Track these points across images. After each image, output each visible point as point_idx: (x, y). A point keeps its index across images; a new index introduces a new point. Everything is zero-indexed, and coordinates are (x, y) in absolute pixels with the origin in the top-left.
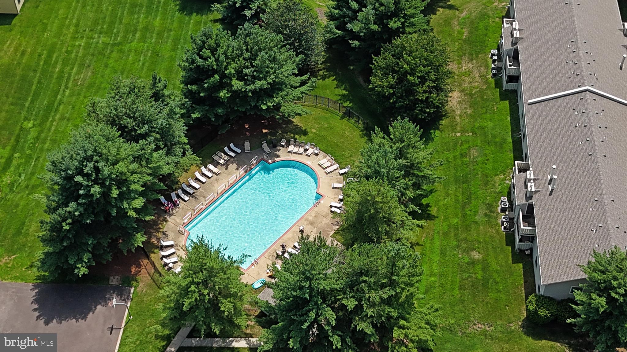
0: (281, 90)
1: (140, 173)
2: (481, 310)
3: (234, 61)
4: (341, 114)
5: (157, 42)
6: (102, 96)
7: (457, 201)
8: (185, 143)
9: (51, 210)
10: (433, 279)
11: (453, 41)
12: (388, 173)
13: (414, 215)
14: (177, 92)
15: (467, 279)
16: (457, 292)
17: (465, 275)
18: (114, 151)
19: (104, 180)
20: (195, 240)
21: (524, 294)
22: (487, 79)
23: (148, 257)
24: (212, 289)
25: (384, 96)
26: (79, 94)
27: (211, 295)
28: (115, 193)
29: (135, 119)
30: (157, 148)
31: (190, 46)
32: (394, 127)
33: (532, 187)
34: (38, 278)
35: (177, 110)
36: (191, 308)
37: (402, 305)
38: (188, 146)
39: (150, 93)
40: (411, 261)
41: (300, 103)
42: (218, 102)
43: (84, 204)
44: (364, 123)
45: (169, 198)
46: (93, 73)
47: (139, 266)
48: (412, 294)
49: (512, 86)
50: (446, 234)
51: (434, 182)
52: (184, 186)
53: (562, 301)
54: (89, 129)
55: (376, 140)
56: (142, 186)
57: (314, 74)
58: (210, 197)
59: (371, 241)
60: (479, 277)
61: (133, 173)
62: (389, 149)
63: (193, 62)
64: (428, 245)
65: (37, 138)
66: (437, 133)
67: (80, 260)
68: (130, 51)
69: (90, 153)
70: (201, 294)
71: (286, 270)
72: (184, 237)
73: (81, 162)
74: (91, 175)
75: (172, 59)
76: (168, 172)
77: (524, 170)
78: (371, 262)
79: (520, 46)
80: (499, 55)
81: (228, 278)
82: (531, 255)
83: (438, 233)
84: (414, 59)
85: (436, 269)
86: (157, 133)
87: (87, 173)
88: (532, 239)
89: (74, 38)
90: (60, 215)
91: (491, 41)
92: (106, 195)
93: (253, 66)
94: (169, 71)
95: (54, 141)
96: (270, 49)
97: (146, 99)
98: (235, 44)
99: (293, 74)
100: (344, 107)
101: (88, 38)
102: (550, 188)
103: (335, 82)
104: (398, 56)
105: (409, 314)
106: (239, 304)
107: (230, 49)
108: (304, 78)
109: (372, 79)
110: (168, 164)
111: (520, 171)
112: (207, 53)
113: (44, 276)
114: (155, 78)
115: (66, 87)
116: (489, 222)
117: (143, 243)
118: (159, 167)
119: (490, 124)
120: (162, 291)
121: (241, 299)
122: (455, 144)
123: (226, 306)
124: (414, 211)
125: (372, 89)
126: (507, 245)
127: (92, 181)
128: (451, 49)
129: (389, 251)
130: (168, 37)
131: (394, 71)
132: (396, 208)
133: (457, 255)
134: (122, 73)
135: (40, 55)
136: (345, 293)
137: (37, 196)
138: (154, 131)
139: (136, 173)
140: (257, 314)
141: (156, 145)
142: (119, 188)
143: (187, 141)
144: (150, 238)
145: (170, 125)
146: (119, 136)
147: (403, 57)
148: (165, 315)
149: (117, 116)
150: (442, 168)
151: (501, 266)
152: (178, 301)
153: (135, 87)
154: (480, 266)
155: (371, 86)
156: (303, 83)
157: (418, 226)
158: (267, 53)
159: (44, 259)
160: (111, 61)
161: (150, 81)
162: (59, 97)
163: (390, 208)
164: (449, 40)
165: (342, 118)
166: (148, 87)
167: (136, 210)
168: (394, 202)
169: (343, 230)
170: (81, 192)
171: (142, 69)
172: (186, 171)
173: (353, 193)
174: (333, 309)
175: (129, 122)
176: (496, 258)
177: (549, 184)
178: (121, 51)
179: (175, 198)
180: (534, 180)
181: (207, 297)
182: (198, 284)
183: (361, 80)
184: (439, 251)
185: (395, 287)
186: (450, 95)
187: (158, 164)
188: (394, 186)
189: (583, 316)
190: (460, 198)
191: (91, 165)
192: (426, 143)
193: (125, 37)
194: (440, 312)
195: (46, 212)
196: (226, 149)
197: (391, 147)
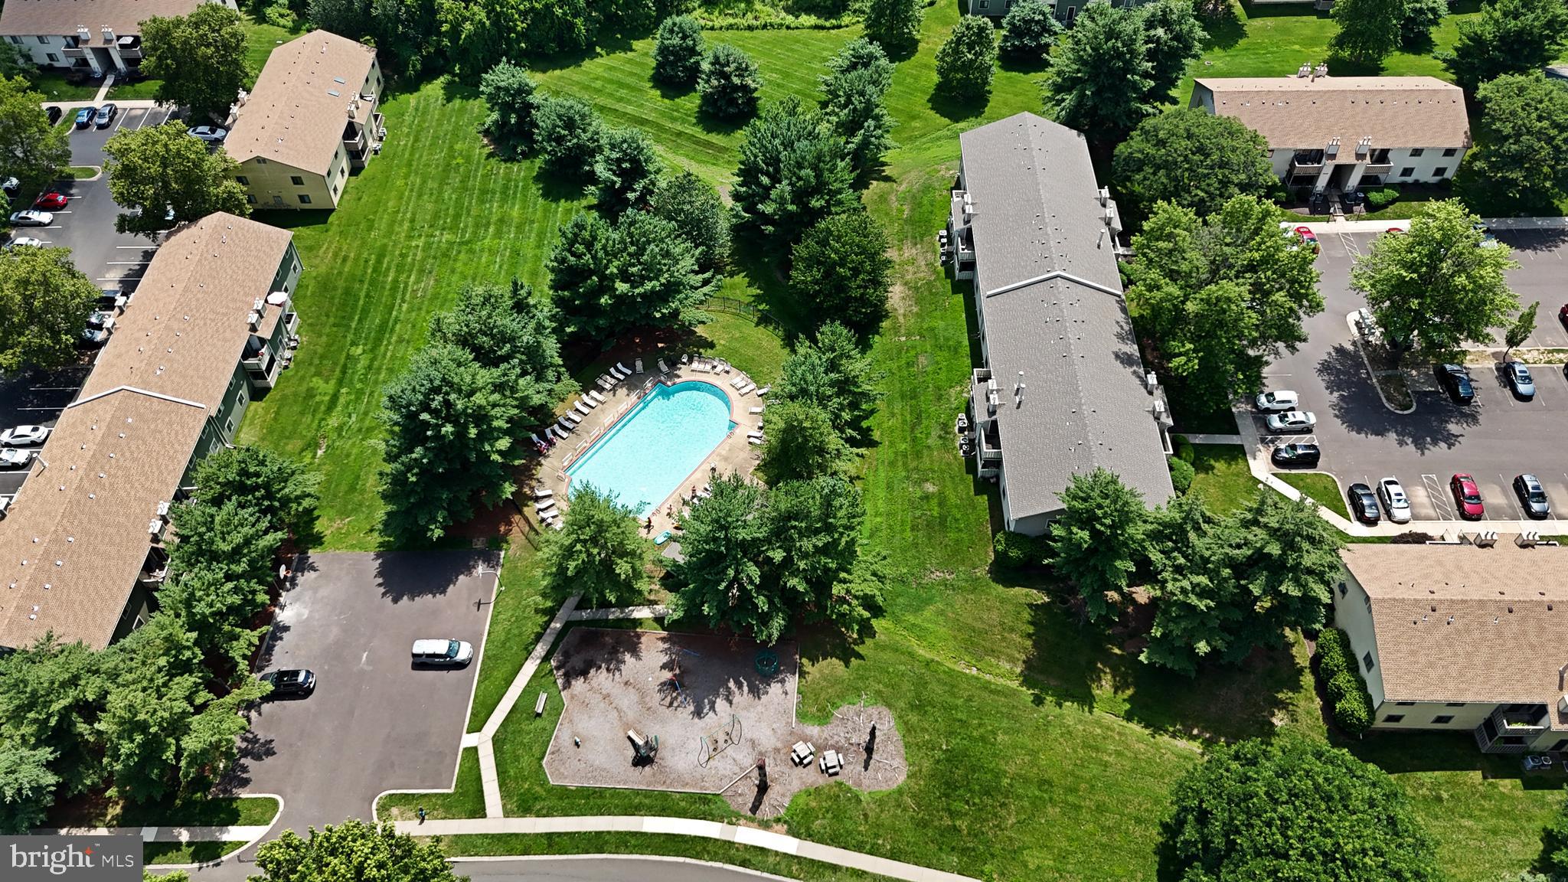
0: (680, 292)
1: (504, 405)
2: (939, 555)
3: (616, 257)
4: (756, 319)
5: (516, 238)
6: (450, 310)
7: (904, 422)
8: (559, 365)
9: (390, 458)
10: (878, 519)
11: (892, 222)
12: (817, 391)
13: (852, 442)
14: (546, 301)
15: (920, 517)
16: (908, 534)
17: (918, 513)
18: (468, 379)
19: (458, 416)
20: (579, 487)
21: (990, 532)
22: (936, 267)
23: (521, 512)
24: (604, 547)
25: (808, 294)
26: (420, 309)
27: (603, 555)
28: (473, 432)
29: (493, 337)
30: (524, 373)
31: (559, 241)
32: (822, 334)
33: (995, 399)
34: (381, 545)
35: (547, 323)
36: (577, 573)
37: (841, 554)
38: (563, 369)
39: (510, 303)
40: (850, 499)
41: (704, 307)
42: (599, 311)
43: (434, 448)
44: (785, 330)
45: (543, 436)
46: (436, 280)
47: (509, 523)
48: (853, 539)
49: (965, 275)
50: (892, 464)
51: (875, 399)
52: (561, 419)
53: (1037, 537)
54: (434, 353)
55: (801, 350)
56: (507, 422)
57: (719, 270)
58: (596, 432)
59: (799, 476)
60: (935, 514)
61: (494, 405)
62: (817, 361)
63: (564, 260)
64: (871, 478)
65: (370, 367)
66: (877, 338)
67: (434, 521)
68: (482, 250)
69: (437, 383)
70: (589, 554)
71: (696, 518)
72: (564, 484)
73: (426, 395)
74: (440, 411)
75: (538, 259)
76: (539, 402)
77: (984, 379)
78: (800, 502)
79: (973, 224)
80: (949, 237)
81: (623, 532)
82: (997, 484)
83: (883, 462)
84: (843, 246)
85: (882, 507)
86: (523, 353)
87: (436, 409)
88: (996, 463)
89: (410, 237)
90: (403, 464)
91: (938, 220)
92: (461, 433)
93: (640, 263)
94: (534, 274)
95: (391, 371)
96: (662, 241)
97: (505, 311)
98: (616, 236)
99: (693, 271)
100: (759, 310)
101: (427, 236)
102: (1017, 399)
103: (747, 280)
104: (823, 243)
105: (851, 564)
106: (638, 564)
107: (611, 242)
108: (707, 275)
109: (793, 273)
110: (538, 392)
111: (980, 380)
112: (581, 248)
113: (389, 542)
114: (515, 284)
115: (403, 301)
116: (944, 446)
117: (512, 494)
118: (527, 397)
119: (941, 324)
120: (540, 554)
121: (640, 557)
122: (900, 352)
123: (622, 568)
124: (852, 437)
125: (794, 286)
126: (967, 473)
127: (442, 418)
128: (889, 232)
129: (823, 488)
130: (530, 231)
131: (819, 263)
132: (829, 434)
133: (907, 488)
134: (474, 280)
135: (366, 261)
136: (770, 543)
137: (372, 442)
138: (519, 352)
139: (498, 405)
140: (662, 575)
141: (522, 369)
142: (477, 426)
143: (561, 363)
144: (521, 487)
145: (538, 342)
146: (474, 360)
147: (829, 244)
148: (545, 583)
149: (469, 333)
150: (884, 381)
151: (961, 499)
152: (560, 564)
153: (490, 296)
154: (936, 500)
155: (791, 282)
156: (706, 283)
157: (858, 455)
158: (657, 246)
159: (386, 521)
160: (459, 264)
161: (509, 287)
162: (394, 313)
163: (821, 434)
164: (886, 220)
165: (758, 324)
166: (507, 295)
167: (500, 452)
168: (827, 427)
169: (765, 465)
170: (429, 433)
171: (500, 272)
172: (562, 400)
173: (775, 418)
174: (756, 564)
175: (484, 340)
176: (955, 489)
177: (1016, 394)
178: (471, 251)
179: (550, 436)
180: (998, 391)
181: (597, 558)
182: (585, 542)
183: (779, 276)
184: (884, 486)
185: (832, 532)
186: (890, 289)
187: (526, 393)
188: (825, 407)
189: (1063, 555)
190: (908, 418)
191: (440, 398)
192: (863, 352)
193: (475, 233)
194: (889, 560)
195: (385, 460)
196: (612, 370)
197: (820, 359)
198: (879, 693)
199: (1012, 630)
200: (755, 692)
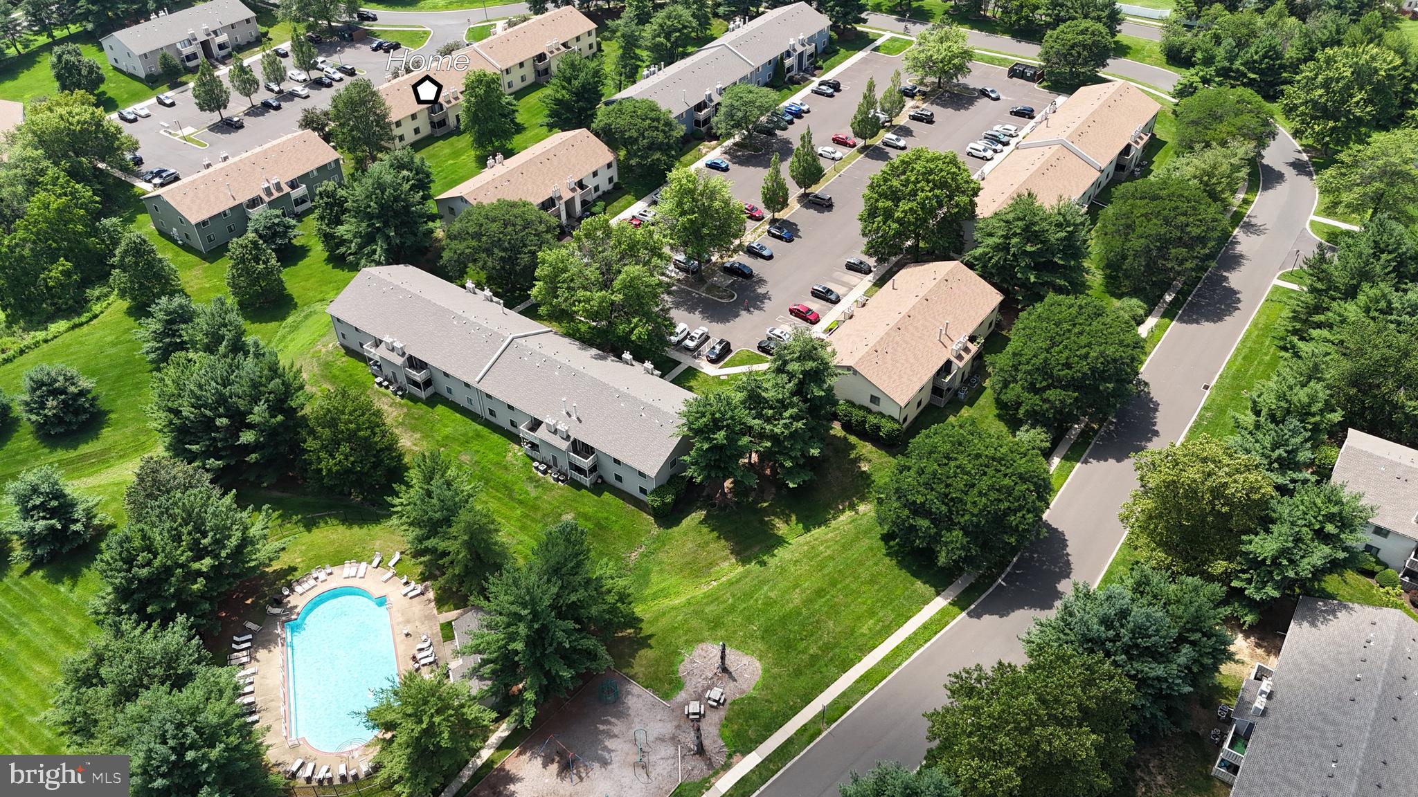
33: (562, 427)
60: (591, 526)
82: (603, 481)
88: (594, 468)
102: (574, 418)
151: (594, 506)
154: (580, 520)
176: (584, 504)
177: (570, 416)
180: (557, 422)
198: (687, 642)
199: (707, 543)
200: (622, 715)
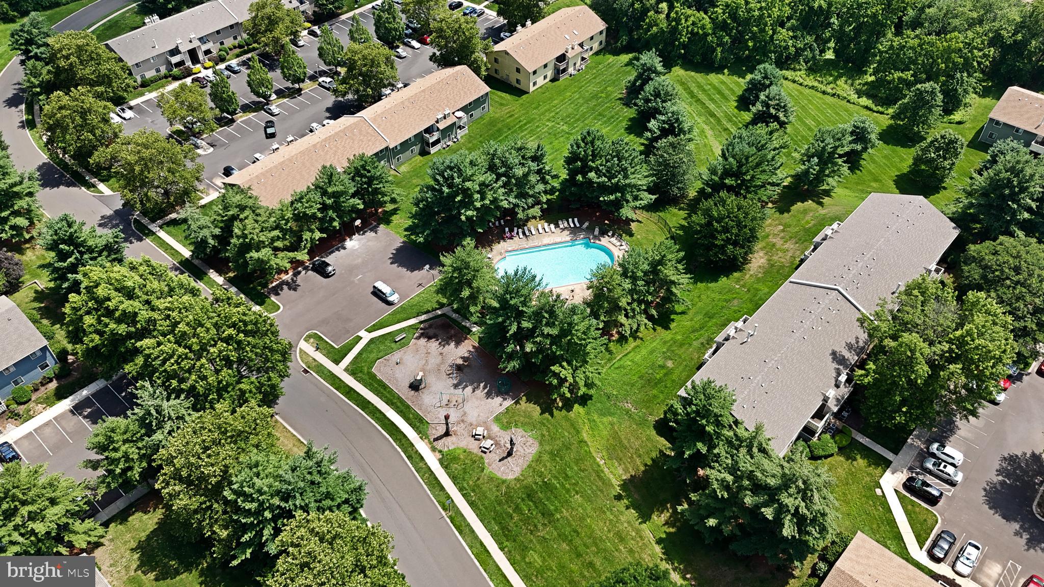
2: (639, 397)
15: (649, 374)
16: (635, 378)
17: (651, 372)
33: (733, 332)
34: (405, 236)
45: (511, 231)
52: (526, 229)
67: (423, 233)
77: (743, 321)
102: (745, 340)
133: (659, 357)
151: (680, 379)
154: (665, 371)
176: (681, 372)
179: (515, 233)
180: (740, 330)
198: (543, 435)
199: (640, 456)
200: (488, 395)
